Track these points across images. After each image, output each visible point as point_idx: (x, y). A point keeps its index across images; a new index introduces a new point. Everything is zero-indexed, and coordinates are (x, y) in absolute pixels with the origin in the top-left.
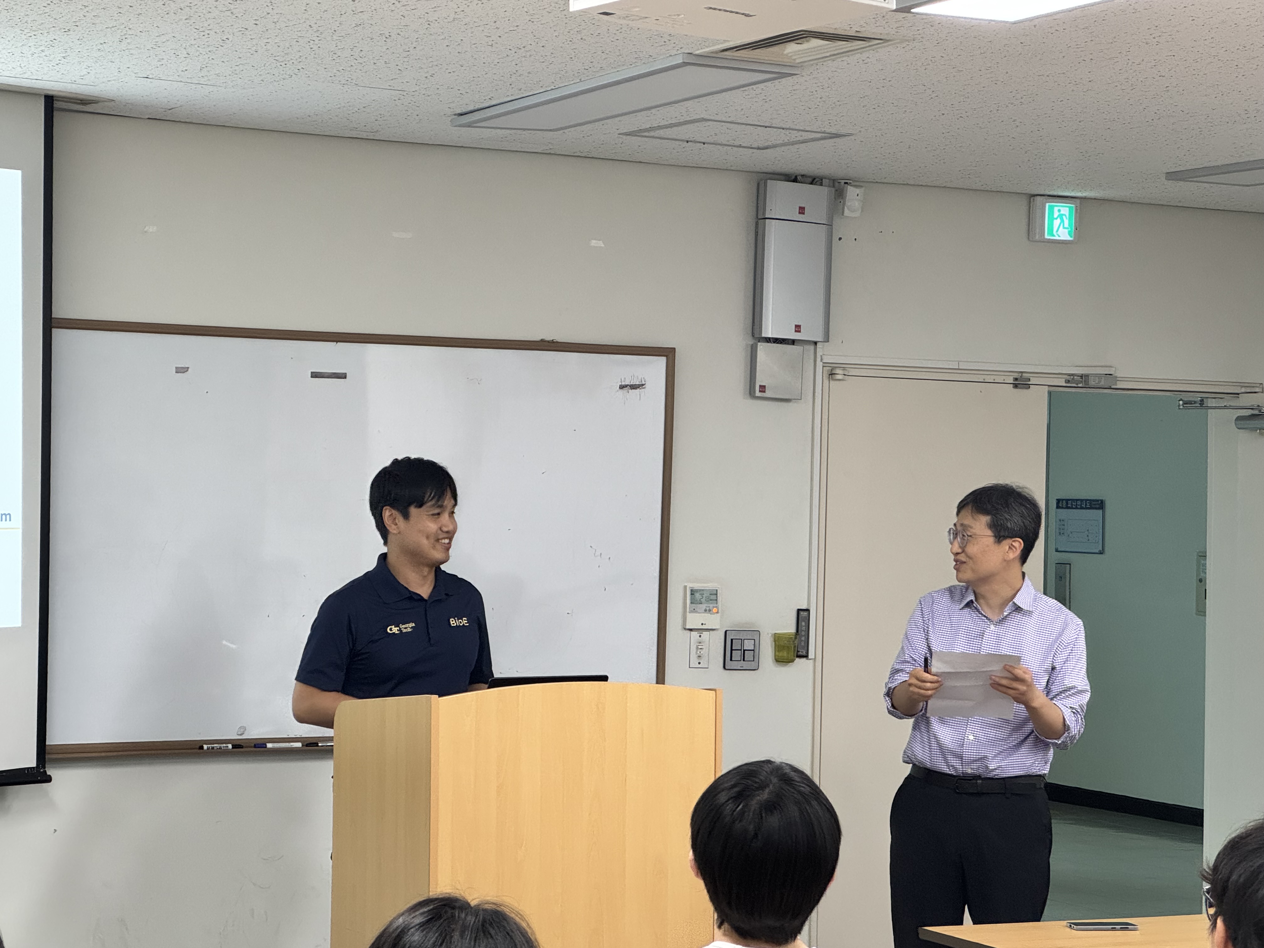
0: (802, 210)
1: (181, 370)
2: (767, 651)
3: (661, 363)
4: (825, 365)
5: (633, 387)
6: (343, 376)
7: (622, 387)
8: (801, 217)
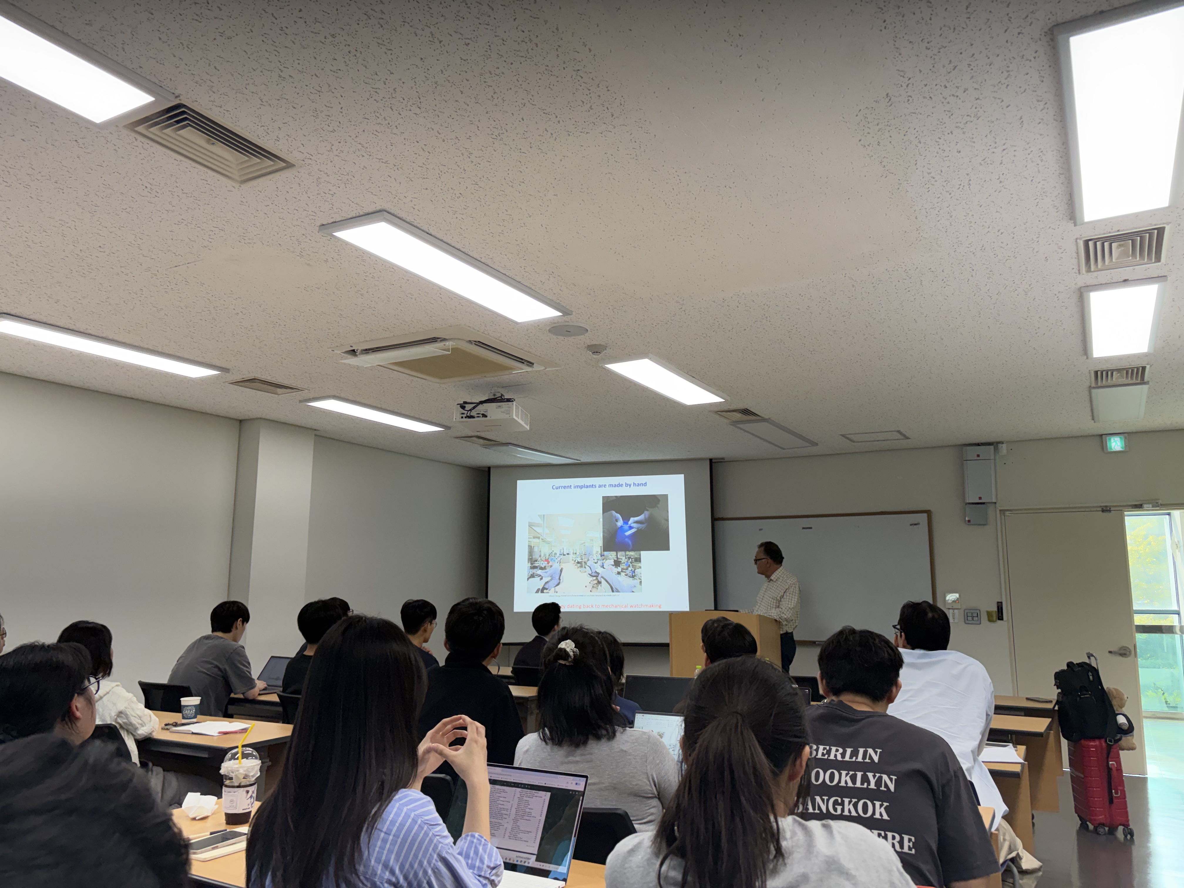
0: (978, 456)
1: (761, 530)
2: (984, 617)
3: (925, 515)
4: (1000, 510)
5: (915, 524)
6: (811, 528)
7: (911, 525)
8: (978, 458)
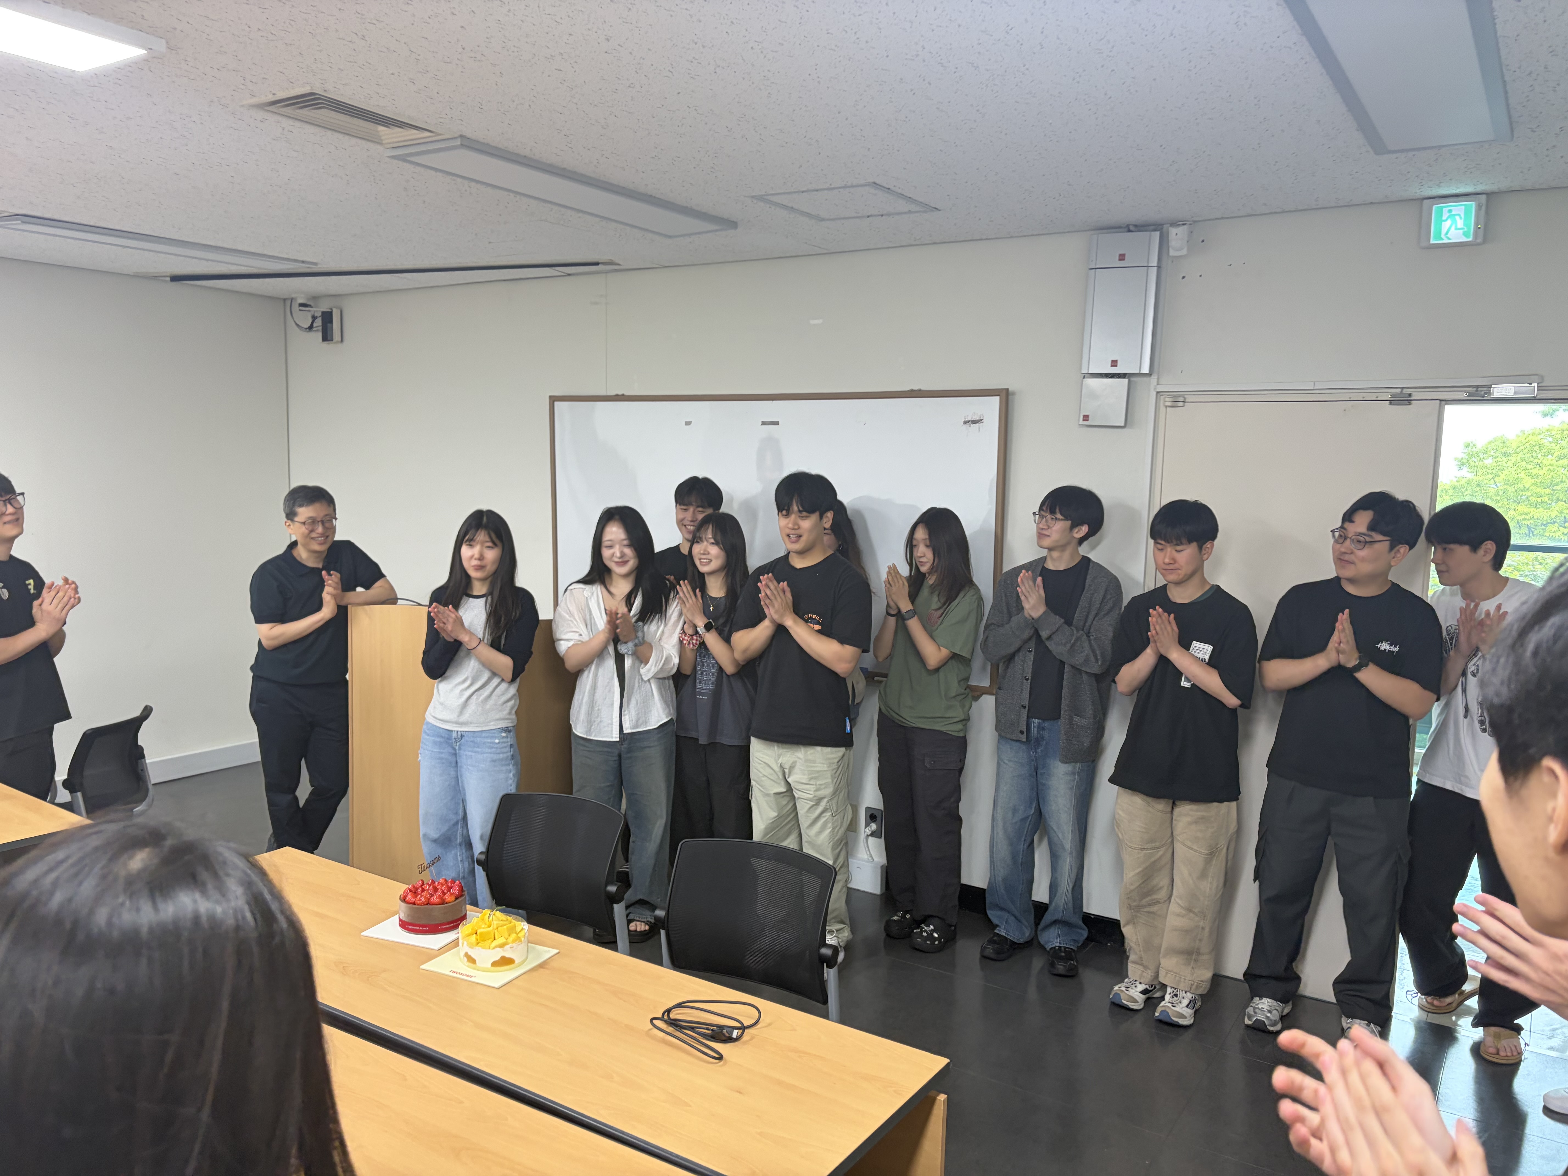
0: (1122, 257)
1: (688, 423)
3: (997, 401)
4: (1159, 393)
5: (974, 422)
7: (965, 422)
8: (1122, 263)
